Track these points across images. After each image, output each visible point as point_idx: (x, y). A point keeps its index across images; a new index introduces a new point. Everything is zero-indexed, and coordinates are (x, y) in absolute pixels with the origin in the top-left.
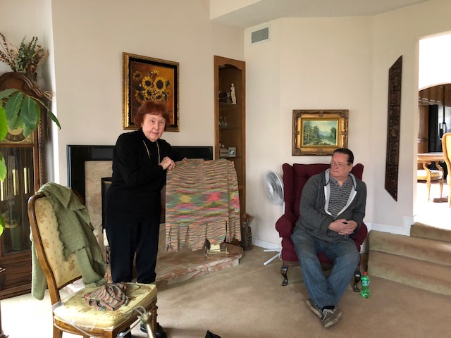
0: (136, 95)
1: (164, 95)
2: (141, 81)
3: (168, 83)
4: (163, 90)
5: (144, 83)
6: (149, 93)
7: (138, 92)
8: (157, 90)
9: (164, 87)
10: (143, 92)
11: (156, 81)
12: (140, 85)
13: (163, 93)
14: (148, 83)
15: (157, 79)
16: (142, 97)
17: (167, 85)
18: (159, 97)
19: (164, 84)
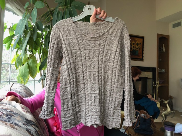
1: (139, 48)
5: (132, 44)
8: (136, 46)
9: (139, 45)
10: (132, 47)
15: (137, 42)
17: (140, 44)
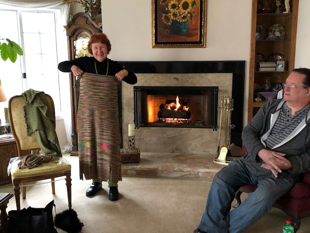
0: (163, 18)
1: (189, 15)
2: (167, 6)
3: (194, 3)
4: (188, 10)
5: (170, 7)
6: (175, 15)
7: (164, 15)
8: (183, 11)
9: (190, 7)
10: (169, 14)
11: (182, 3)
12: (167, 9)
13: (189, 13)
14: (174, 6)
16: (167, 19)
17: (193, 5)
18: (184, 17)
19: (190, 5)
